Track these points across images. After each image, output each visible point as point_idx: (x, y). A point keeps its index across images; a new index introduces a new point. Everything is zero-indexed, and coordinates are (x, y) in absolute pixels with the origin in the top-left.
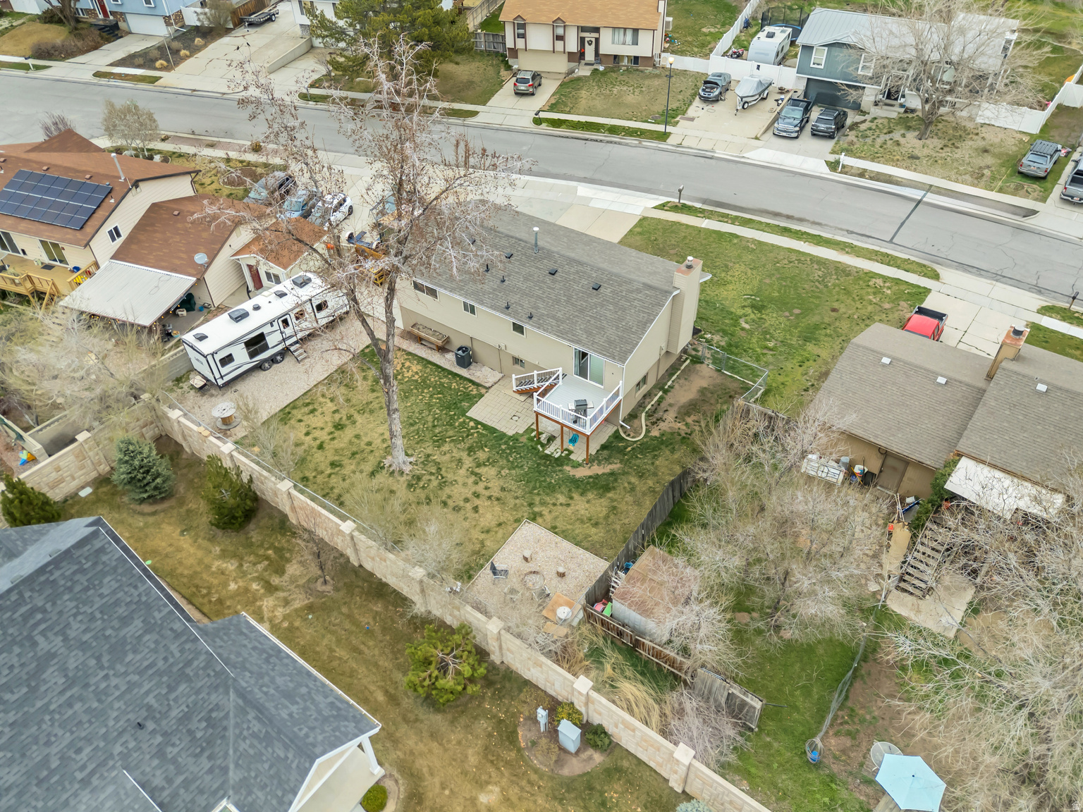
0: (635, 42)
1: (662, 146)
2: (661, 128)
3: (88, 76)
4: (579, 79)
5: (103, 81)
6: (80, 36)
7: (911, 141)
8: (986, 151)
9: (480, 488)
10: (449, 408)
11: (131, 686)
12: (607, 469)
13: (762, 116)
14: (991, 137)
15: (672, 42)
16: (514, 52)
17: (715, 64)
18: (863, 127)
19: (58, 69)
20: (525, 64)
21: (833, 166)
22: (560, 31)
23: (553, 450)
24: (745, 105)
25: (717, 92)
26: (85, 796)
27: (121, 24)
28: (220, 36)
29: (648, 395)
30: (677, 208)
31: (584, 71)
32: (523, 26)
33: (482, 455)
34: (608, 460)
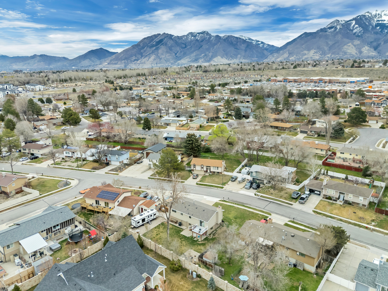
0: (218, 169)
1: (222, 189)
2: (222, 186)
3: (104, 173)
4: (206, 176)
5: (107, 174)
6: (102, 165)
7: (272, 191)
8: (287, 193)
9: (182, 244)
10: (177, 232)
11: (135, 255)
12: (205, 242)
13: (243, 185)
14: (288, 191)
15: (226, 169)
16: (193, 170)
17: (234, 174)
18: (263, 188)
19: (97, 172)
20: (195, 173)
21: (255, 194)
22: (202, 167)
23: (195, 239)
24: (240, 182)
25: (234, 179)
26: (129, 267)
27: (110, 163)
28: (131, 165)
29: (213, 231)
30: (223, 201)
31: (207, 174)
32: (195, 165)
33: (182, 240)
34: (205, 241)
